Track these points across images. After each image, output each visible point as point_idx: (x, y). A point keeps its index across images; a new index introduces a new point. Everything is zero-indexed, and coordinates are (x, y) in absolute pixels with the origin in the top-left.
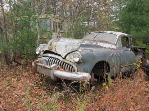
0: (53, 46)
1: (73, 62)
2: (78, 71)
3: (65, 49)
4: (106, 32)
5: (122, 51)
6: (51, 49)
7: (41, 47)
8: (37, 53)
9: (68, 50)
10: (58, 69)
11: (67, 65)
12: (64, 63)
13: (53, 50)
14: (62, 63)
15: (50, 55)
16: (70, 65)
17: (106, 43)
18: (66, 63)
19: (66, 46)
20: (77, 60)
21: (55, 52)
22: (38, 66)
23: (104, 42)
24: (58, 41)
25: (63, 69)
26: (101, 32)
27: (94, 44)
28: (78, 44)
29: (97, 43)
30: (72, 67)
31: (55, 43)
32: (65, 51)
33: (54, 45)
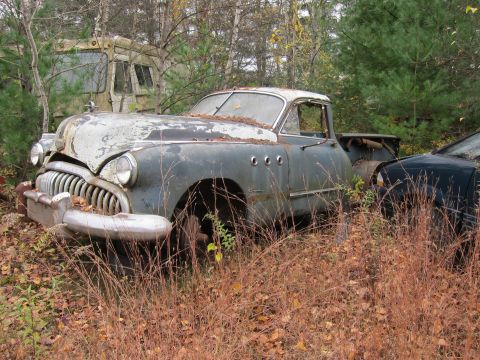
0: (67, 137)
1: (117, 185)
2: (131, 212)
3: (103, 145)
4: (253, 89)
5: (295, 149)
6: (63, 149)
7: (45, 143)
8: (35, 160)
9: (111, 150)
10: (77, 206)
11: (102, 192)
12: (94, 187)
13: (68, 152)
14: (90, 188)
15: (59, 165)
16: (111, 194)
17: (247, 124)
18: (100, 189)
19: (106, 138)
20: (125, 177)
21: (72, 156)
22: (28, 201)
23: (241, 121)
24: (82, 123)
25: (91, 207)
26: (242, 90)
27: (198, 128)
28: (146, 129)
29: (211, 127)
30: (116, 198)
31: (74, 128)
32: (101, 152)
33: (70, 134)
